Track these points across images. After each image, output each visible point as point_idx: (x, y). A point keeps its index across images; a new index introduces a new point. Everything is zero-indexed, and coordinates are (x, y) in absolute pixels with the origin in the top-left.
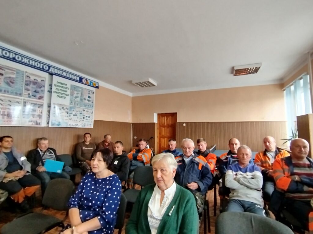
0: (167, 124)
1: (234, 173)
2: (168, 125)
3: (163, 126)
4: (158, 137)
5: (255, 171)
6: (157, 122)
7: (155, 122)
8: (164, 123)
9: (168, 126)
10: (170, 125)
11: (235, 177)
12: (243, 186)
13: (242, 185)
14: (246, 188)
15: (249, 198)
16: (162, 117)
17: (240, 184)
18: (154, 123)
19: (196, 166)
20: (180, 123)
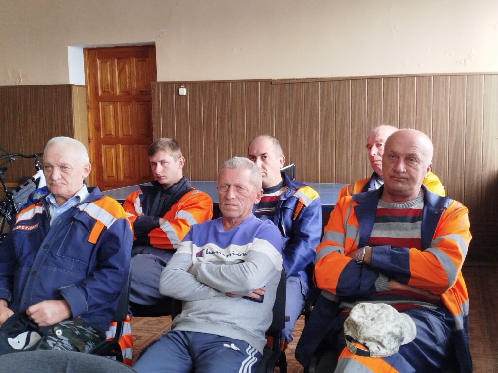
0: (121, 92)
1: (197, 249)
2: (127, 93)
3: (109, 98)
4: (89, 140)
5: (256, 240)
6: (84, 84)
7: (72, 81)
8: (113, 88)
9: (127, 97)
10: (134, 93)
11: (195, 260)
12: (206, 288)
13: (205, 285)
14: (212, 293)
15: (214, 323)
16: (101, 63)
17: (198, 283)
18: (69, 87)
19: (80, 232)
20: (166, 84)
